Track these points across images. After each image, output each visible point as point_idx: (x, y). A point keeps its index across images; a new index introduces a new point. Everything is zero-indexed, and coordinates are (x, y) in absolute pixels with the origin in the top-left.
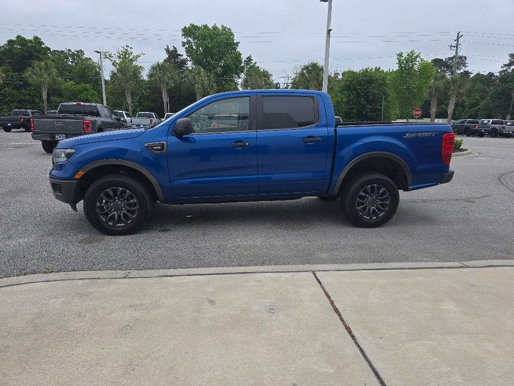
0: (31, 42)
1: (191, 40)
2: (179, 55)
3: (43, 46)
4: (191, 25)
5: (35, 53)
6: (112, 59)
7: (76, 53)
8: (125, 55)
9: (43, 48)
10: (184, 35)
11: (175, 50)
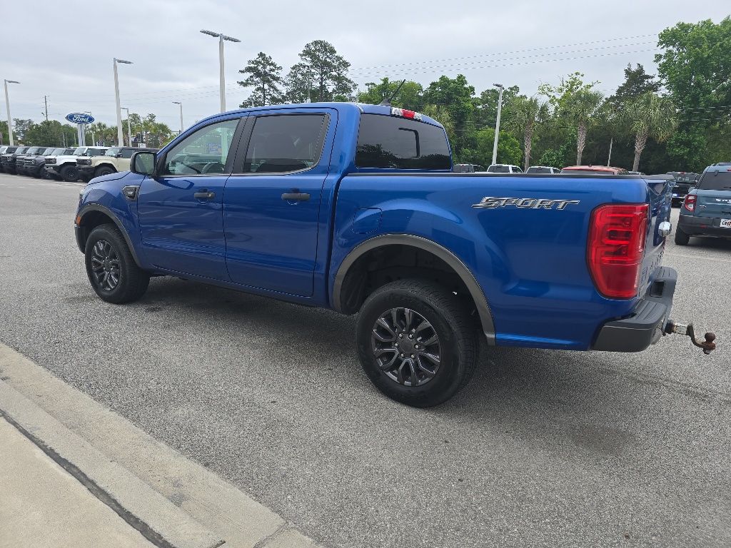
0: (454, 82)
1: (675, 50)
2: (648, 77)
3: (466, 86)
4: (678, 24)
5: (454, 96)
6: (550, 94)
7: (509, 90)
8: (572, 85)
9: (465, 88)
10: (661, 43)
11: (641, 70)
